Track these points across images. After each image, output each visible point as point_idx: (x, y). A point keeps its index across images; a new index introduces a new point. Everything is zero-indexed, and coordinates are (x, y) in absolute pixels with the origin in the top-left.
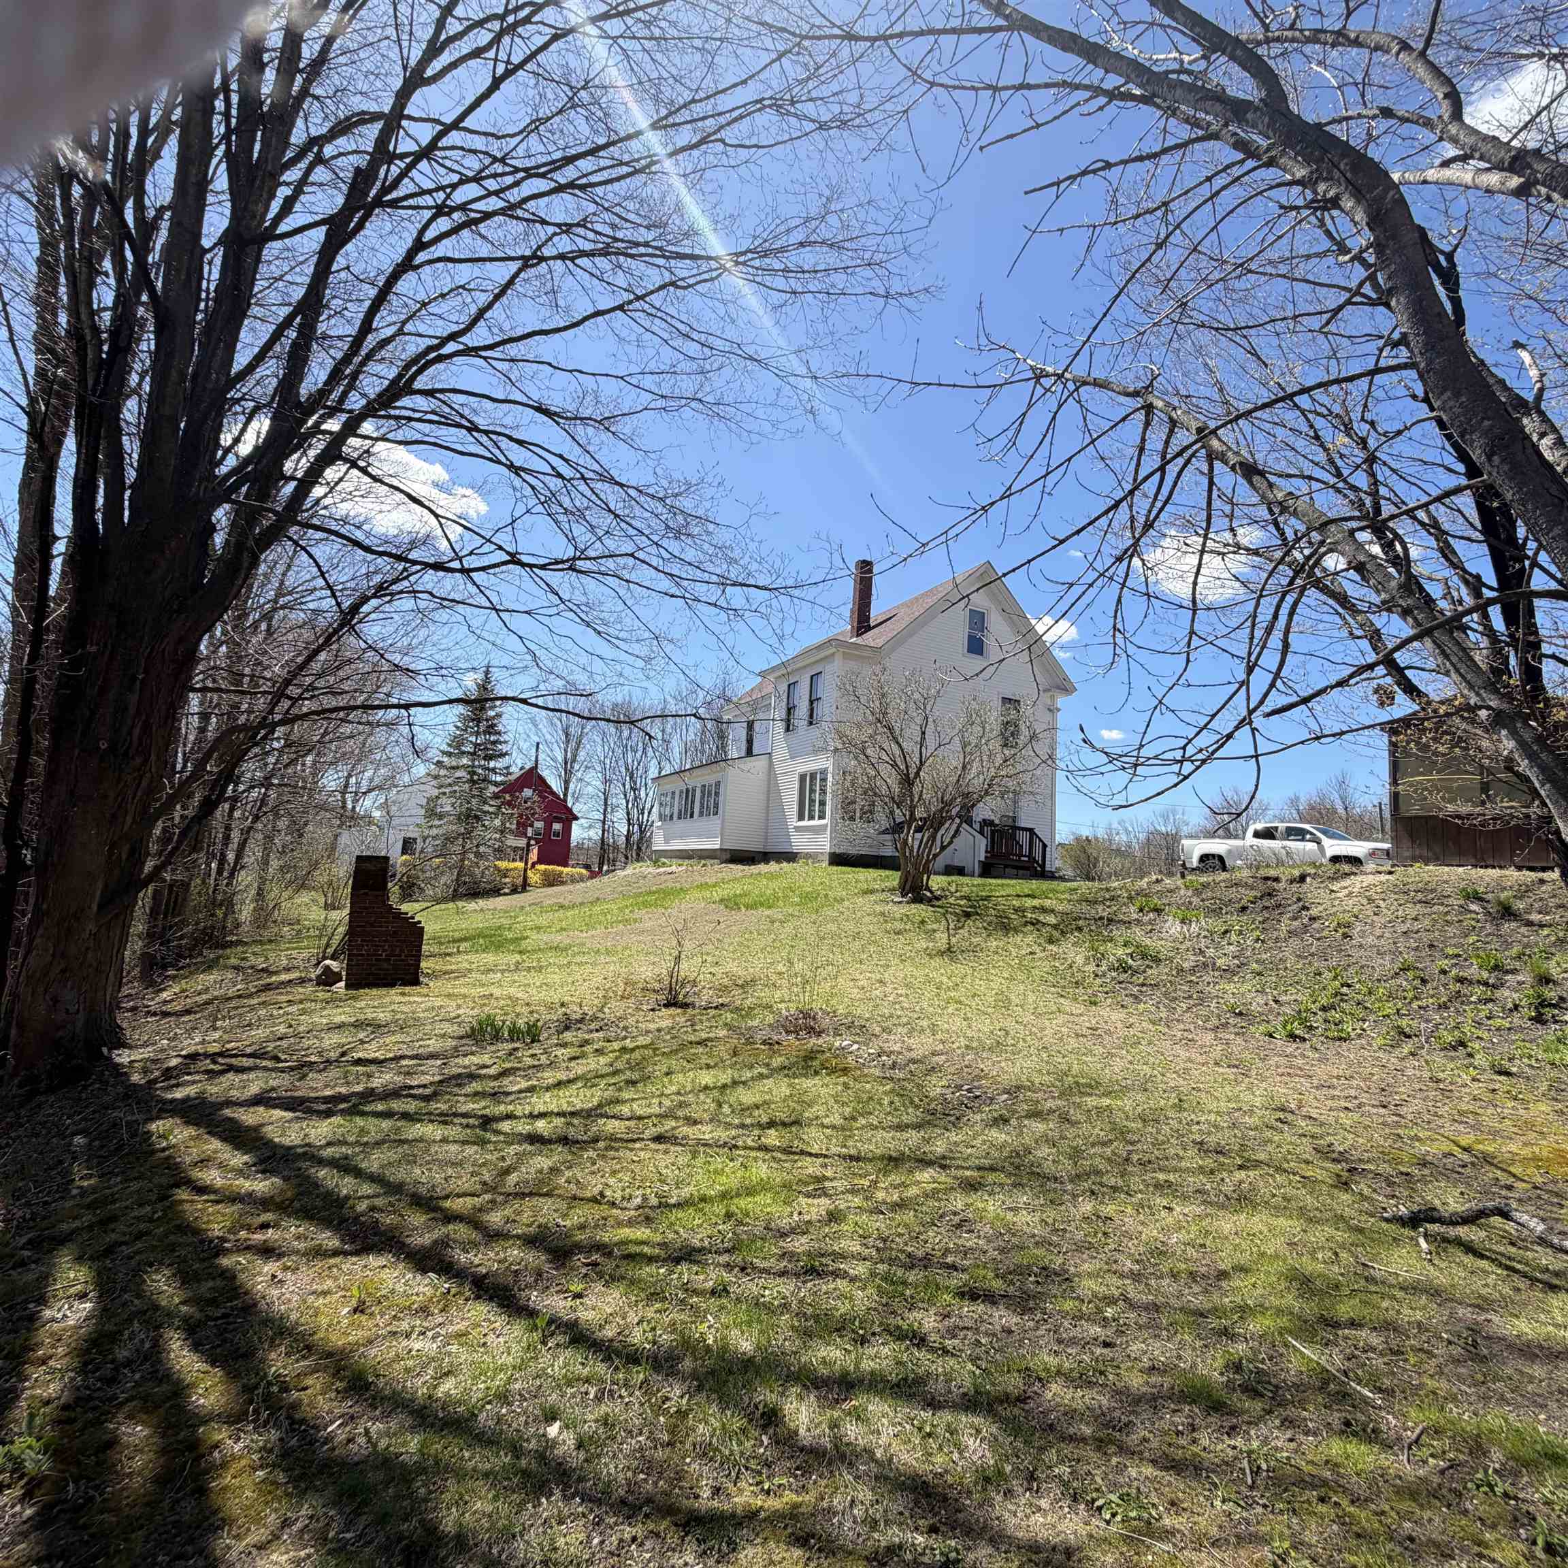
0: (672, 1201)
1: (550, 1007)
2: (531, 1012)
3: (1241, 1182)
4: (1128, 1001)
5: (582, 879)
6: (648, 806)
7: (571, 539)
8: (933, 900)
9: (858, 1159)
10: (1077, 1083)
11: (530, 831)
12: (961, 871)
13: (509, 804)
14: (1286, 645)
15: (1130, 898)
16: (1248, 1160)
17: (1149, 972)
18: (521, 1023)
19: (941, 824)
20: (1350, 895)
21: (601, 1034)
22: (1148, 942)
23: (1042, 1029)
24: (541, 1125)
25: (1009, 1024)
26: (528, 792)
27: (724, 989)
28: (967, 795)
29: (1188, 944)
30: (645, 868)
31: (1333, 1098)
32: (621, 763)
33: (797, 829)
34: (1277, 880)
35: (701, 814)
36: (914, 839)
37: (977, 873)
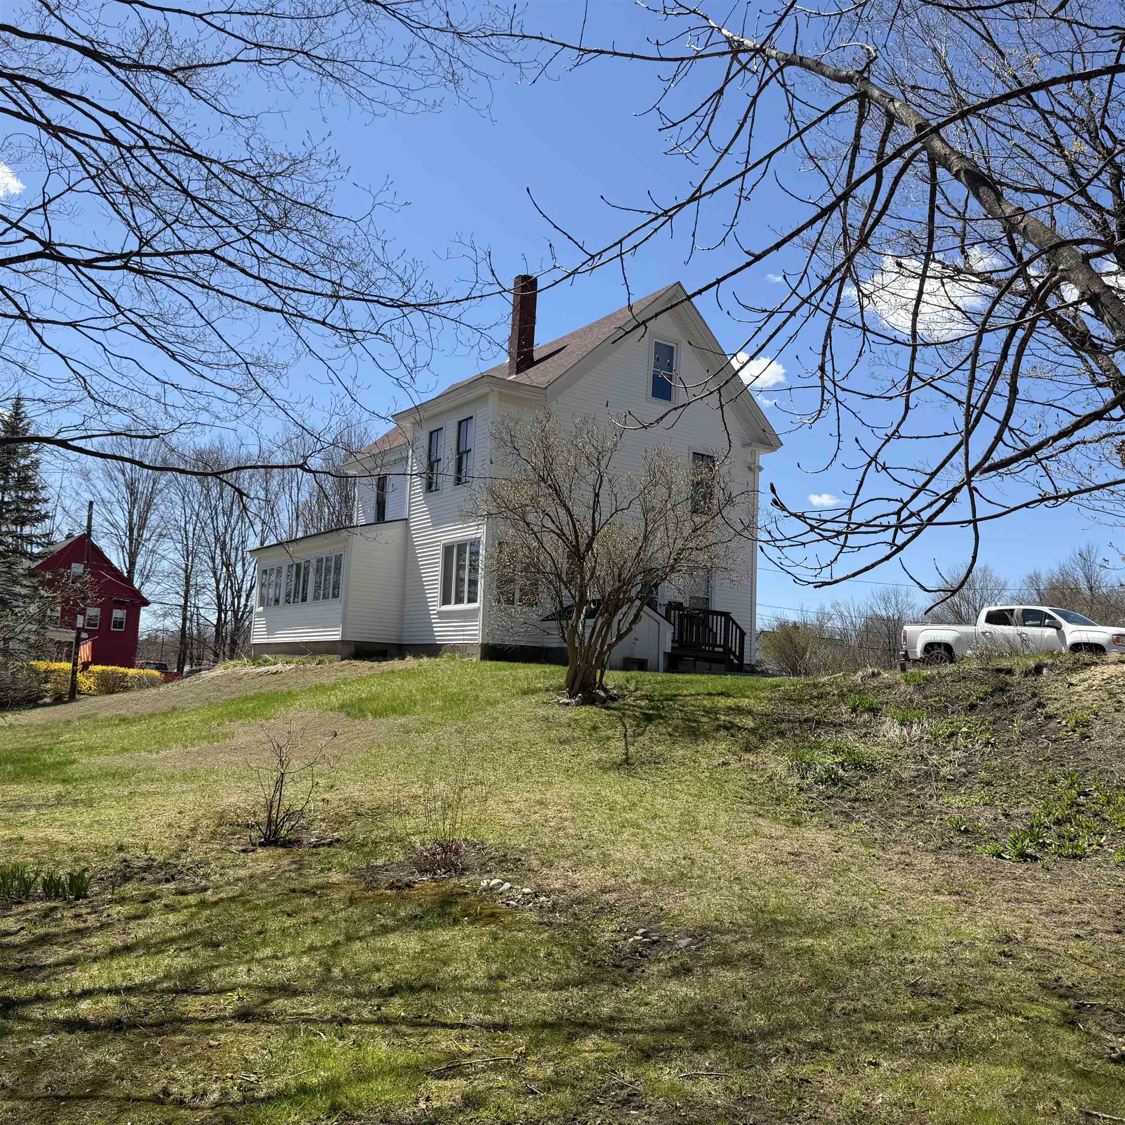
0: (261, 1094)
1: (102, 851)
2: (77, 860)
3: (957, 1028)
4: (836, 819)
5: (153, 683)
6: (246, 586)
7: (135, 229)
8: (607, 701)
9: (504, 1027)
10: (774, 921)
11: (80, 621)
12: (642, 665)
13: (50, 584)
14: (1014, 390)
15: (842, 695)
16: (967, 1001)
17: (863, 784)
18: (62, 874)
19: (617, 608)
20: (1089, 688)
21: (172, 886)
22: (861, 747)
23: (735, 856)
24: (84, 1006)
25: (695, 850)
26: (77, 568)
27: (341, 821)
28: (648, 571)
29: (909, 750)
30: (242, 667)
31: (1064, 925)
32: (208, 530)
33: (442, 615)
34: (1009, 672)
35: (316, 598)
36: (584, 626)
37: (661, 667)
